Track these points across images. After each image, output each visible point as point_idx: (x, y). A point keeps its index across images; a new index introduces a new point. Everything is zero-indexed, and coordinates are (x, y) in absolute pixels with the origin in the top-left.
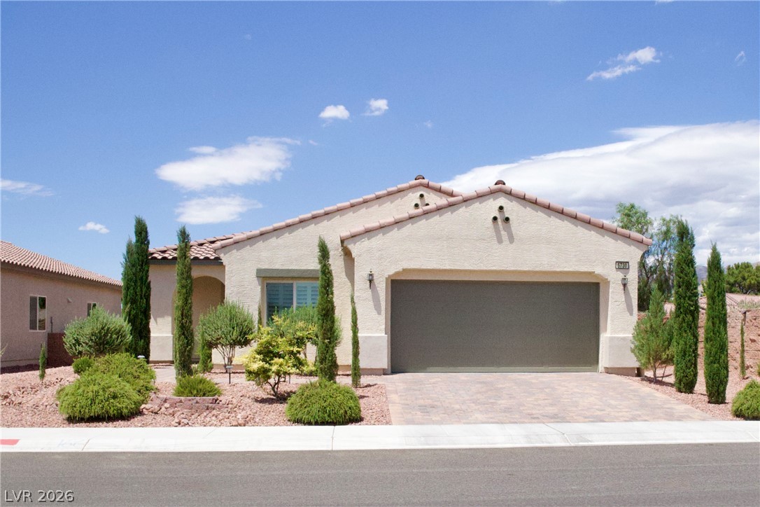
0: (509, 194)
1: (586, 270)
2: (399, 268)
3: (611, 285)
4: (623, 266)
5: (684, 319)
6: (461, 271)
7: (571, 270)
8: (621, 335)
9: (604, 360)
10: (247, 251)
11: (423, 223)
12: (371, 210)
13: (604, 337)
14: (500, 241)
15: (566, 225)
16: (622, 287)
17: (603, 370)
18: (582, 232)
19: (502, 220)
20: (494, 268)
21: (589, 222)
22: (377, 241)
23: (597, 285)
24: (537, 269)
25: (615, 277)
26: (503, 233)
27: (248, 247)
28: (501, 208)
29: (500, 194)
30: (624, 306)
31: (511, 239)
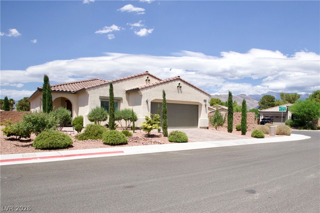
0: (181, 80)
1: (197, 102)
2: (154, 99)
3: (203, 106)
4: (205, 101)
5: (231, 115)
6: (169, 100)
7: (194, 101)
8: (205, 119)
9: (200, 125)
10: (96, 90)
11: (160, 86)
12: (134, 80)
13: (200, 119)
14: (179, 93)
15: (193, 89)
16: (205, 106)
17: (199, 127)
18: (197, 91)
19: (179, 87)
20: (177, 100)
21: (198, 89)
22: (149, 90)
23: (198, 105)
24: (187, 101)
25: (204, 103)
26: (180, 90)
27: (97, 89)
28: (180, 84)
29: (179, 80)
30: (205, 111)
31: (181, 92)
